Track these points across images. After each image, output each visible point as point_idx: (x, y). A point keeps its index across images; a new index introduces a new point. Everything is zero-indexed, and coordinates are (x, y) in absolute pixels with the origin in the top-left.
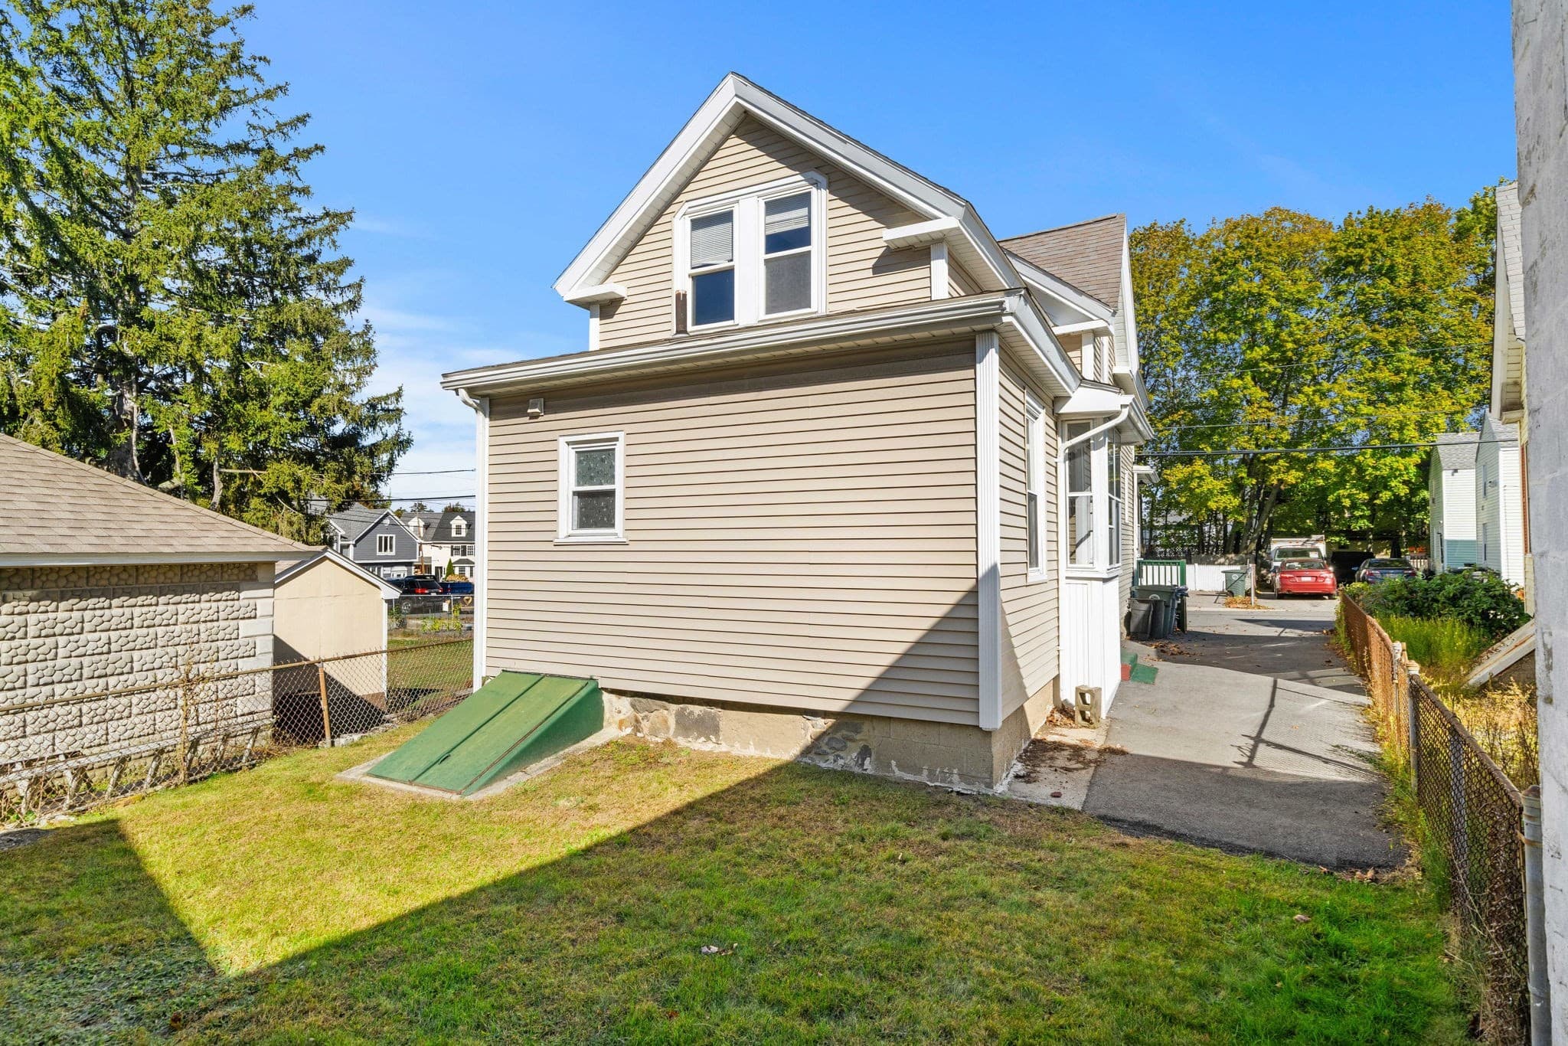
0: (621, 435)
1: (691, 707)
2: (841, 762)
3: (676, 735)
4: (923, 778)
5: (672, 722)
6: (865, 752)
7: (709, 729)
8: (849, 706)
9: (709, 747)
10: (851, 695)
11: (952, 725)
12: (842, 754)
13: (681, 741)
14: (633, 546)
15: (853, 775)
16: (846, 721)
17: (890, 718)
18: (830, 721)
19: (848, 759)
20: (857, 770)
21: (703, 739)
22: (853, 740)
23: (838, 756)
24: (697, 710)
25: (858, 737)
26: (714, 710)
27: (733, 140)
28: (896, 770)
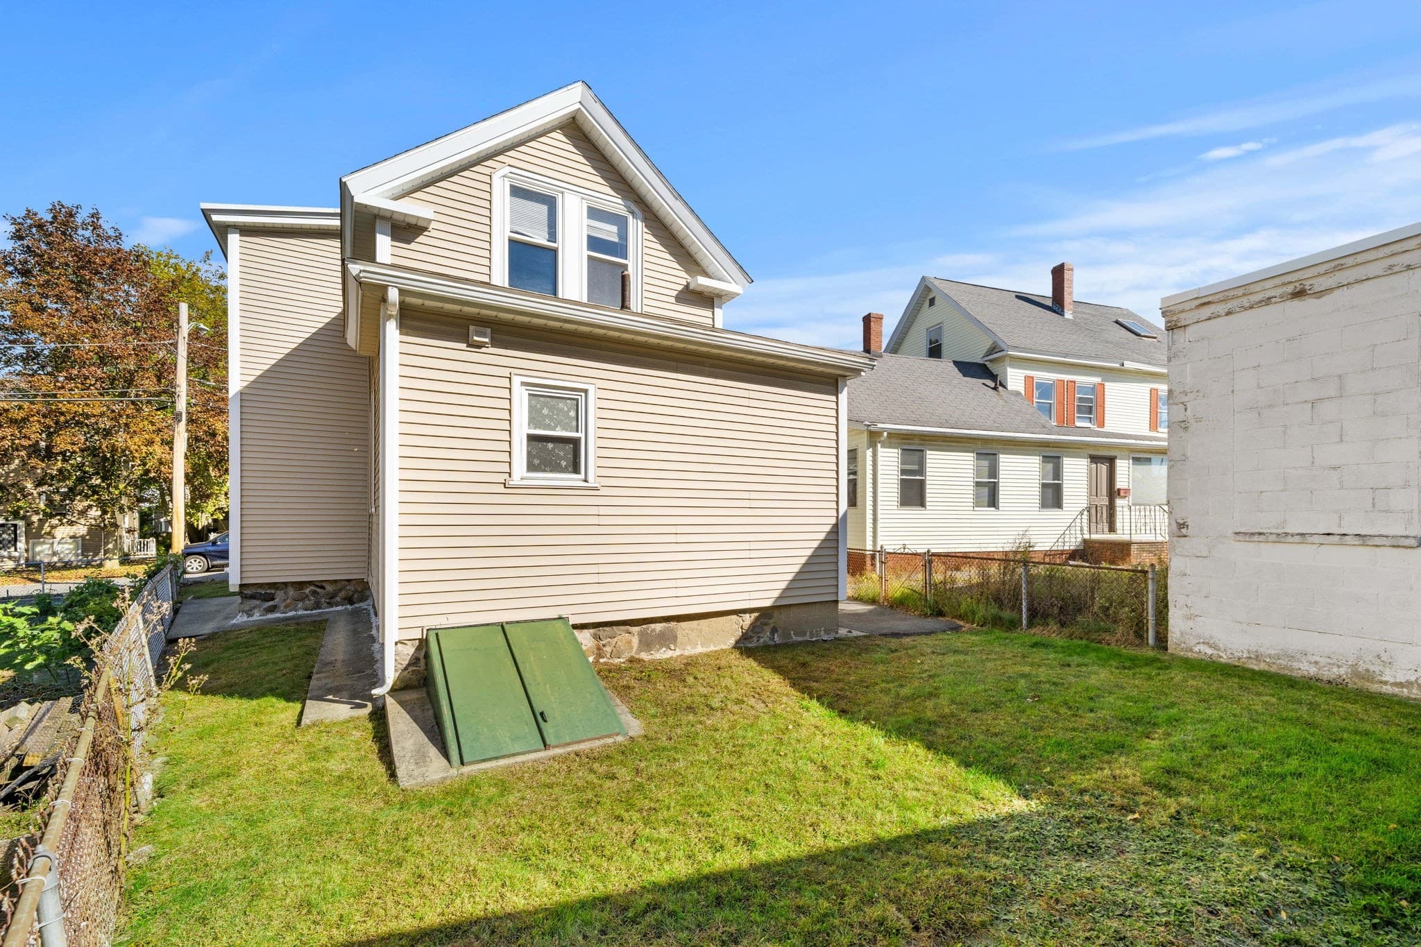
0: (591, 389)
1: (653, 626)
2: (762, 640)
3: (640, 650)
4: (807, 638)
5: (635, 641)
6: (774, 630)
7: (667, 640)
8: (775, 601)
9: (669, 654)
10: (776, 594)
11: (821, 602)
12: (761, 635)
13: (644, 656)
14: (603, 492)
15: (769, 646)
16: (764, 614)
17: (790, 605)
18: (756, 614)
19: (765, 637)
20: (773, 643)
21: (664, 649)
22: (766, 624)
23: (759, 637)
24: (658, 627)
25: (771, 621)
26: (673, 624)
27: (558, 135)
28: (793, 636)
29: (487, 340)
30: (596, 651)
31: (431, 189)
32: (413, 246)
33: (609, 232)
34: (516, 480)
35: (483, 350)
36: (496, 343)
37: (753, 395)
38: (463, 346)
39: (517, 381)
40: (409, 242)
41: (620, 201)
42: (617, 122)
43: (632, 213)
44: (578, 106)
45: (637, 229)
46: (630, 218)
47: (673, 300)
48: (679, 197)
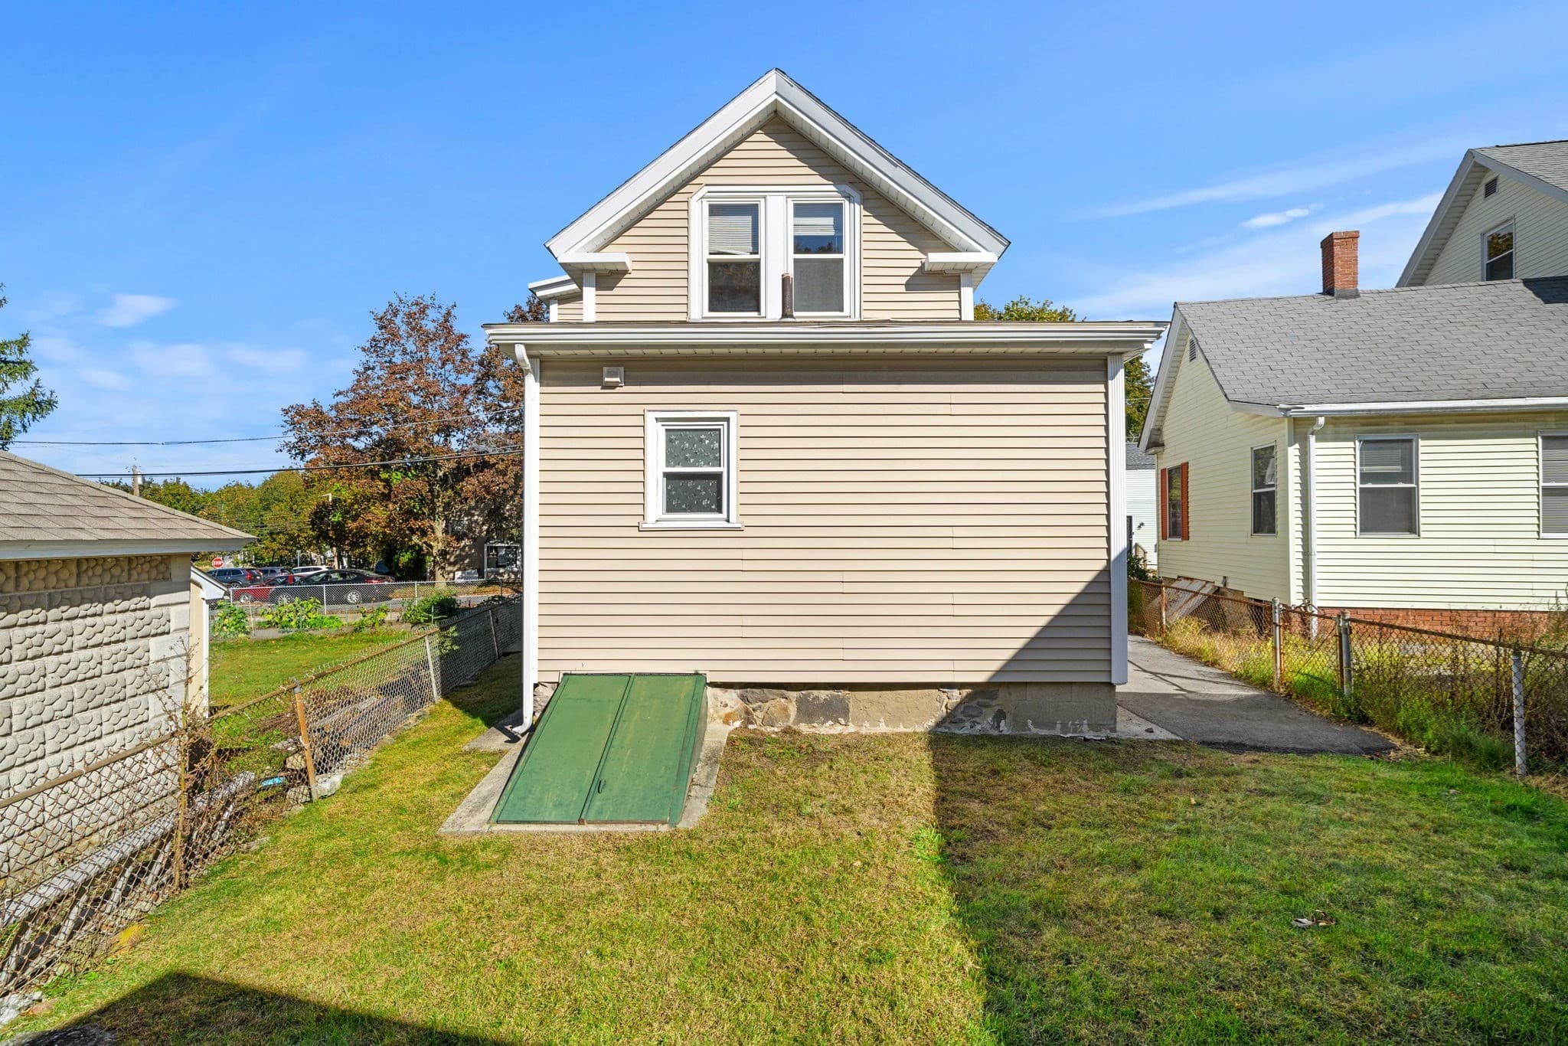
0: (732, 416)
1: (815, 693)
2: (978, 727)
3: (798, 721)
4: (1057, 731)
5: (793, 710)
6: (1000, 716)
7: (836, 711)
8: (993, 676)
9: (838, 729)
10: (996, 666)
11: (1083, 683)
12: (978, 720)
13: (804, 728)
14: (748, 532)
15: (991, 738)
16: (981, 693)
17: (1026, 683)
18: (969, 691)
19: (985, 724)
20: (995, 733)
21: (830, 722)
22: (986, 706)
23: (974, 722)
24: (823, 694)
25: (994, 703)
26: (842, 693)
27: (760, 136)
28: (1032, 727)
29: (618, 380)
30: (743, 715)
31: (631, 232)
32: (616, 291)
33: (823, 226)
34: (650, 522)
35: (618, 390)
36: (628, 381)
37: (955, 398)
38: (598, 389)
39: (651, 417)
40: (611, 288)
41: (832, 188)
42: (818, 100)
43: (848, 197)
44: (776, 97)
45: (854, 214)
46: (846, 204)
47: (903, 289)
48: (898, 162)
